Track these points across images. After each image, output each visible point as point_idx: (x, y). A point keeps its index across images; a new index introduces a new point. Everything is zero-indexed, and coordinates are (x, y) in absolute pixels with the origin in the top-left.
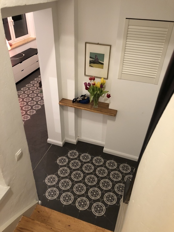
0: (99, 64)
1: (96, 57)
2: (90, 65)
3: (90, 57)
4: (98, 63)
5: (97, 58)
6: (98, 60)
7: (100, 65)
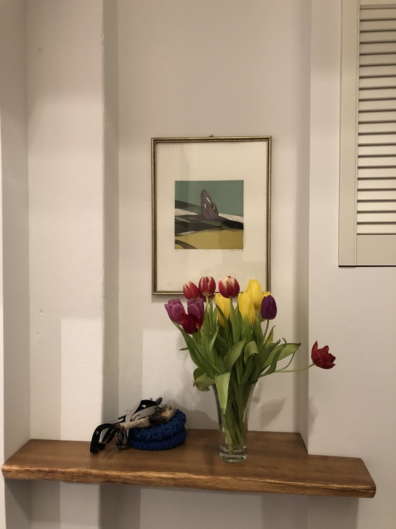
0: (220, 228)
1: (203, 201)
2: (177, 242)
3: (179, 204)
4: (219, 224)
5: (212, 205)
6: (216, 212)
7: (227, 233)
